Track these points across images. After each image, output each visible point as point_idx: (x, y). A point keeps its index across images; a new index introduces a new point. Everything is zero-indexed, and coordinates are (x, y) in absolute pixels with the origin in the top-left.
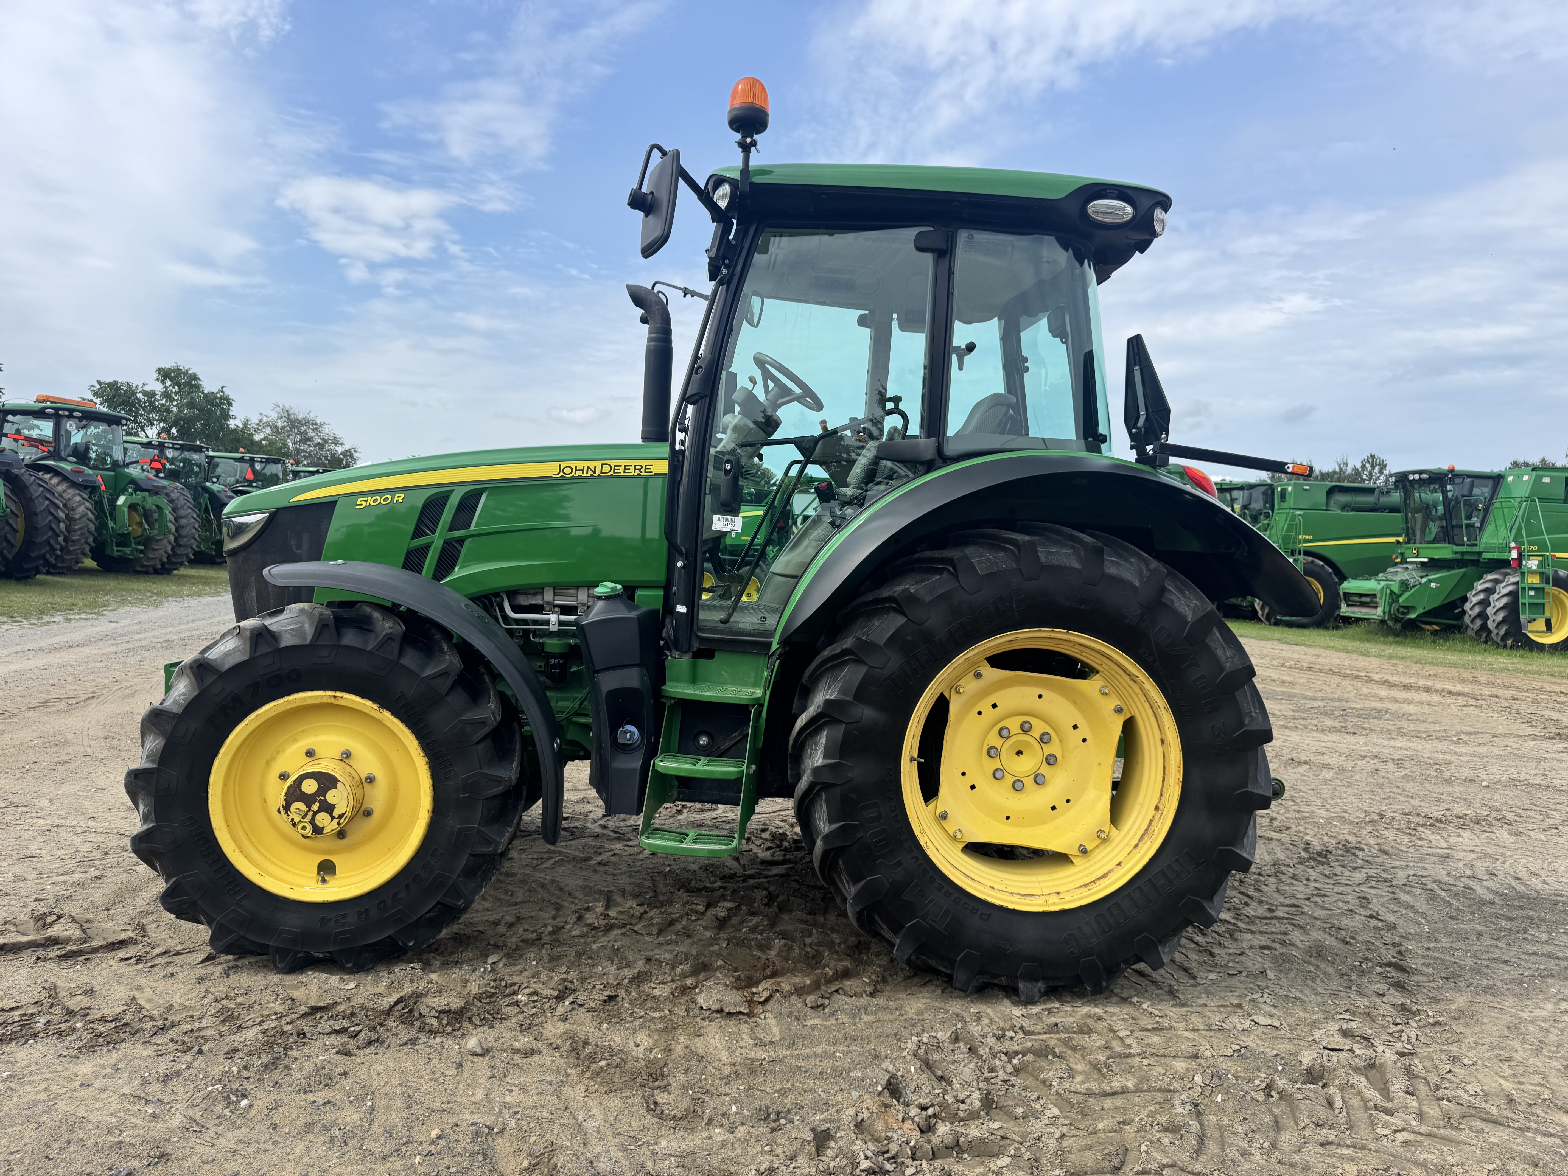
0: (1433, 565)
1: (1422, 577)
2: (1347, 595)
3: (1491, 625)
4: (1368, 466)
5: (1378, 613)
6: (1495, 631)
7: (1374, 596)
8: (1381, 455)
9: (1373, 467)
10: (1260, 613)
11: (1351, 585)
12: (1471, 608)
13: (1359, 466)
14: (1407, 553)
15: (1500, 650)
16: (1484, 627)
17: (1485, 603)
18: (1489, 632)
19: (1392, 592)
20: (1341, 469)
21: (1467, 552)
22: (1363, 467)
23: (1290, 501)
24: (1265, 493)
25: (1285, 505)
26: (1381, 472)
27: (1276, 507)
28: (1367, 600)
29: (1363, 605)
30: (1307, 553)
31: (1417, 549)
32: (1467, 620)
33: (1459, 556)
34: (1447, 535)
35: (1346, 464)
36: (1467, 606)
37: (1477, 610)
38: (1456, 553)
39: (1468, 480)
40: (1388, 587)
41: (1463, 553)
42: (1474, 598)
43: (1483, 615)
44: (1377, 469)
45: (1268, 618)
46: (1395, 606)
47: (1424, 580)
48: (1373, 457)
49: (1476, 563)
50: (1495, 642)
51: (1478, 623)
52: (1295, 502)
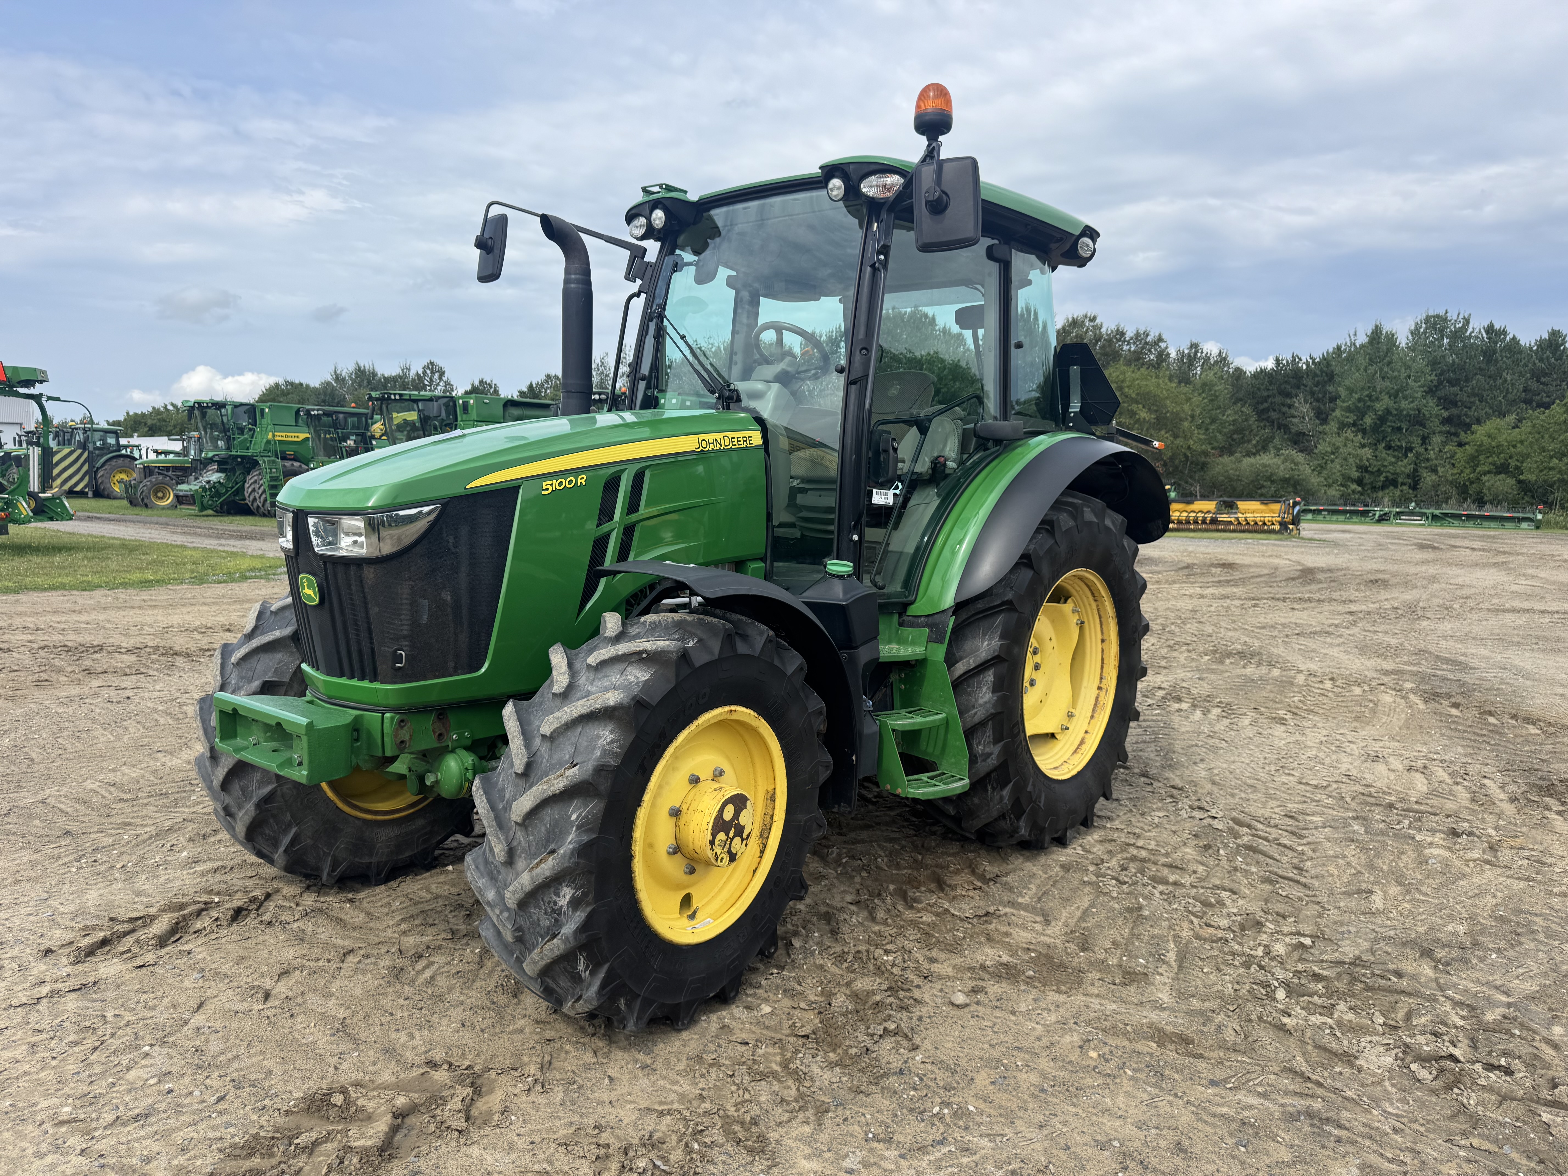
4: (428, 372)
8: (440, 362)
9: (433, 373)
13: (420, 372)
20: (404, 374)
22: (425, 373)
26: (440, 379)
35: (409, 370)
44: (437, 376)
48: (432, 363)
52: (478, 415)
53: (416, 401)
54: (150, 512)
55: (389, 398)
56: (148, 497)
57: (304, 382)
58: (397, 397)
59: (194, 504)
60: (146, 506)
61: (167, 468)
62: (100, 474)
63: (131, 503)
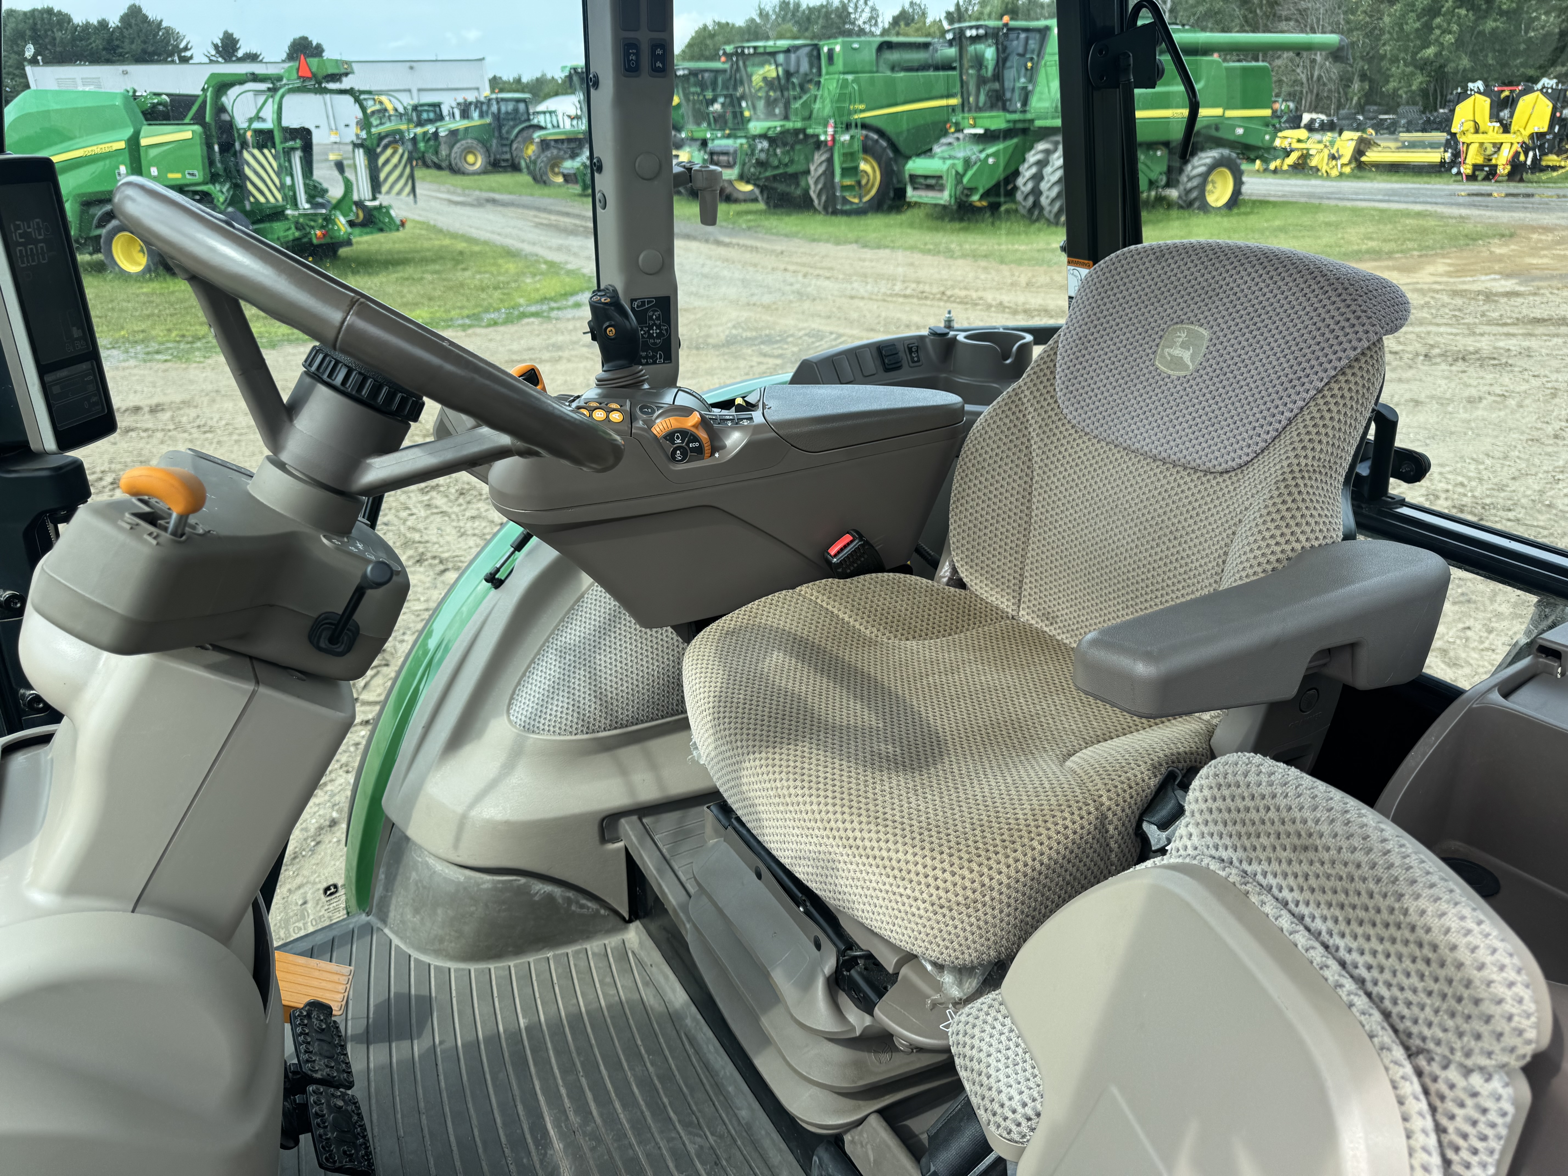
0: (989, 137)
1: (981, 152)
2: (913, 178)
3: (1044, 201)
5: (945, 197)
6: (1047, 209)
7: (940, 177)
10: (816, 202)
11: (917, 165)
12: (1024, 183)
14: (965, 123)
15: (1053, 229)
16: (1036, 204)
17: (1038, 177)
18: (1042, 209)
19: (957, 173)
21: (1020, 121)
23: (839, 64)
24: (810, 55)
25: (832, 69)
27: (824, 71)
28: (932, 182)
29: (929, 187)
30: (864, 126)
31: (974, 119)
32: (1019, 196)
33: (1011, 125)
34: (998, 101)
36: (1020, 181)
37: (1030, 185)
38: (1008, 121)
39: (1023, 36)
40: (953, 165)
41: (1015, 122)
42: (1027, 172)
43: (1036, 192)
45: (825, 208)
46: (960, 188)
47: (983, 156)
49: (1025, 131)
50: (1048, 221)
51: (1031, 200)
52: (845, 65)
53: (773, 54)
54: (546, 191)
55: (743, 52)
56: (546, 174)
57: (730, 22)
58: (752, 51)
59: (576, 182)
60: (545, 183)
61: (562, 141)
62: (515, 146)
63: (535, 179)
